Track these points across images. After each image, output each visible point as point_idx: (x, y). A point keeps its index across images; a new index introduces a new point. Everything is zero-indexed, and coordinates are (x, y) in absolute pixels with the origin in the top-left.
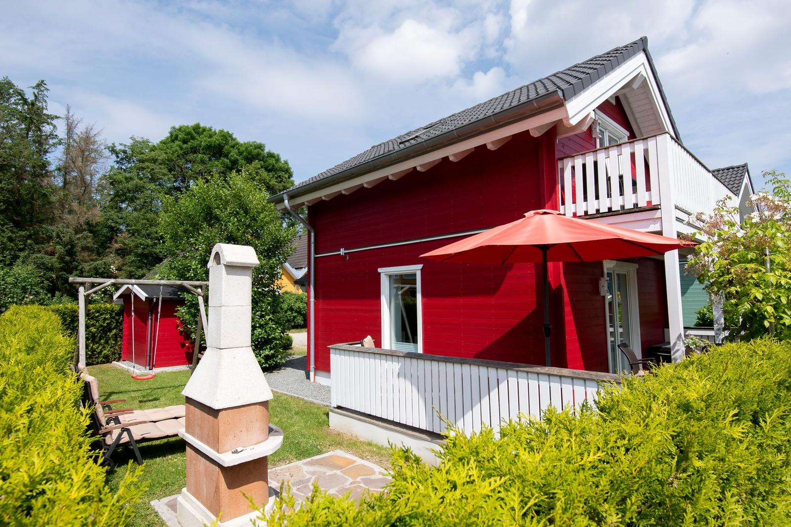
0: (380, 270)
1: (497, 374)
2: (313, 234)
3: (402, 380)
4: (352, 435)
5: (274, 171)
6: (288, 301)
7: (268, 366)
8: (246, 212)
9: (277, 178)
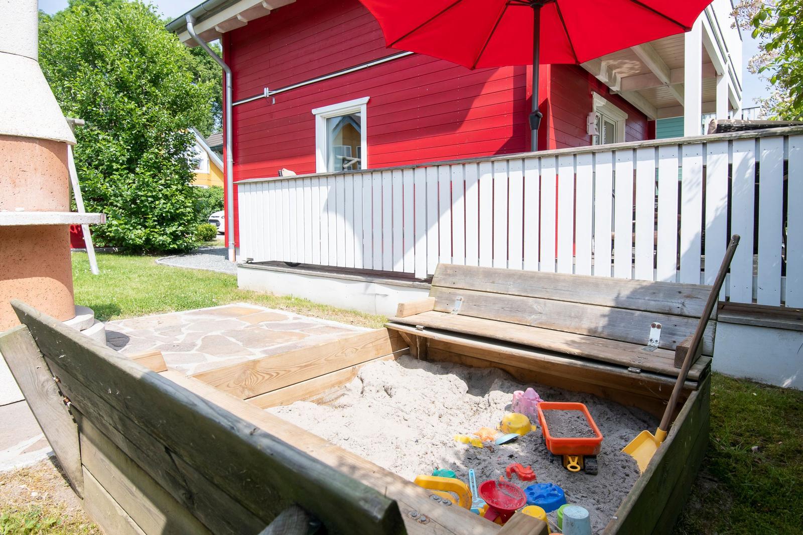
0: (314, 111)
1: (464, 174)
2: (229, 75)
3: (332, 215)
4: (266, 292)
5: (202, 55)
6: (216, 196)
7: (176, 247)
8: (142, 52)
9: (205, 64)
